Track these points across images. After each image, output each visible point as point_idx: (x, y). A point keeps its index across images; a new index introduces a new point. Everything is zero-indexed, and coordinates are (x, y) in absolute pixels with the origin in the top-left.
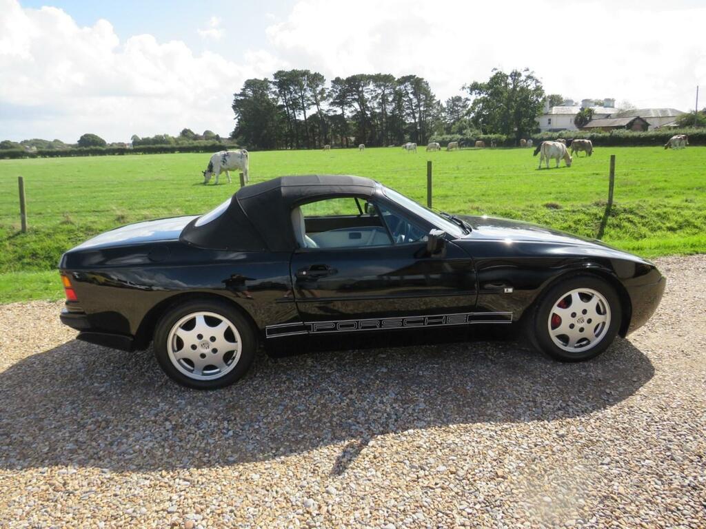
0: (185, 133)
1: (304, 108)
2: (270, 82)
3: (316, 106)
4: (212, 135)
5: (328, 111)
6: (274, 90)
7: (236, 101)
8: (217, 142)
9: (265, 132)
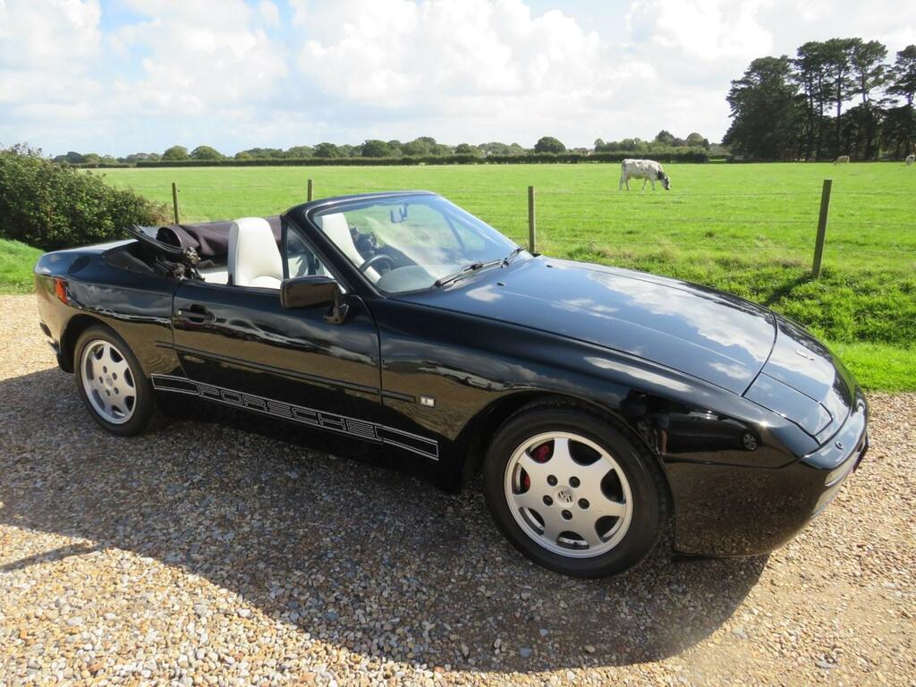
0: (663, 136)
1: (839, 99)
2: (791, 61)
3: (861, 95)
4: (699, 140)
5: (881, 102)
6: (794, 72)
7: (734, 90)
8: (704, 149)
9: (770, 134)
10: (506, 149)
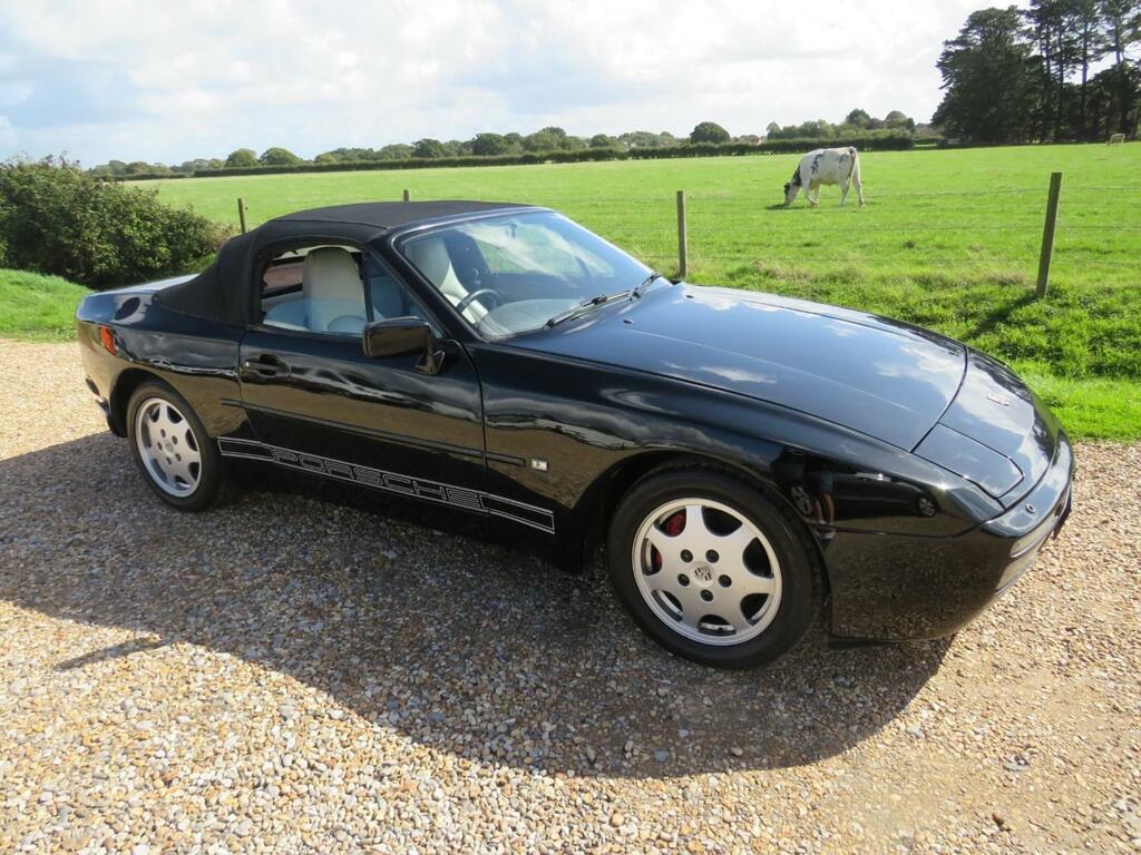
0: (856, 117)
1: (1085, 61)
2: (1021, 13)
4: (901, 120)
6: (1026, 28)
7: (947, 54)
8: (908, 132)
9: (993, 110)
10: (653, 140)
